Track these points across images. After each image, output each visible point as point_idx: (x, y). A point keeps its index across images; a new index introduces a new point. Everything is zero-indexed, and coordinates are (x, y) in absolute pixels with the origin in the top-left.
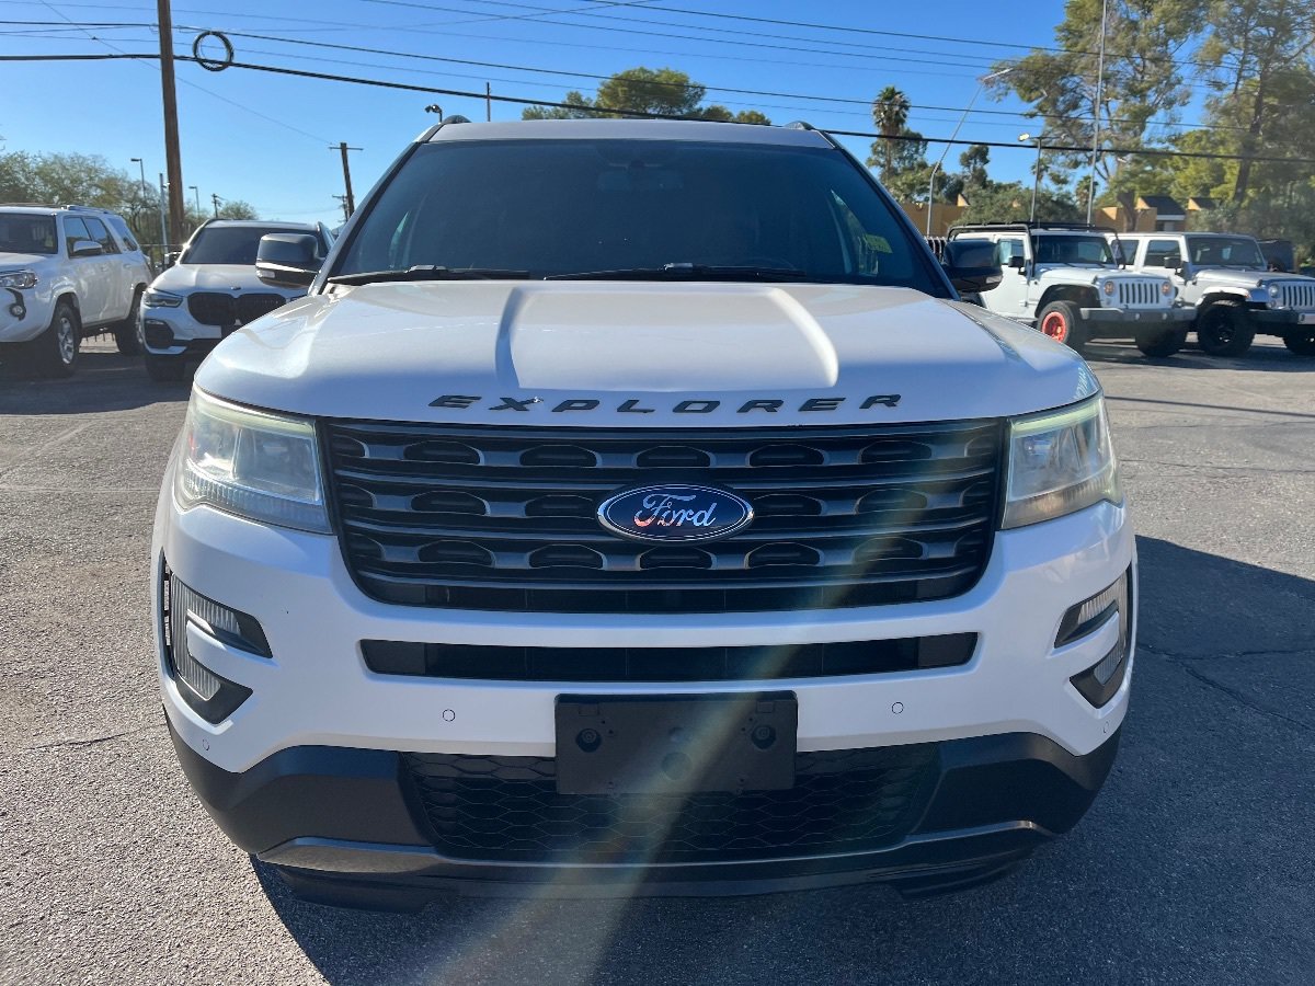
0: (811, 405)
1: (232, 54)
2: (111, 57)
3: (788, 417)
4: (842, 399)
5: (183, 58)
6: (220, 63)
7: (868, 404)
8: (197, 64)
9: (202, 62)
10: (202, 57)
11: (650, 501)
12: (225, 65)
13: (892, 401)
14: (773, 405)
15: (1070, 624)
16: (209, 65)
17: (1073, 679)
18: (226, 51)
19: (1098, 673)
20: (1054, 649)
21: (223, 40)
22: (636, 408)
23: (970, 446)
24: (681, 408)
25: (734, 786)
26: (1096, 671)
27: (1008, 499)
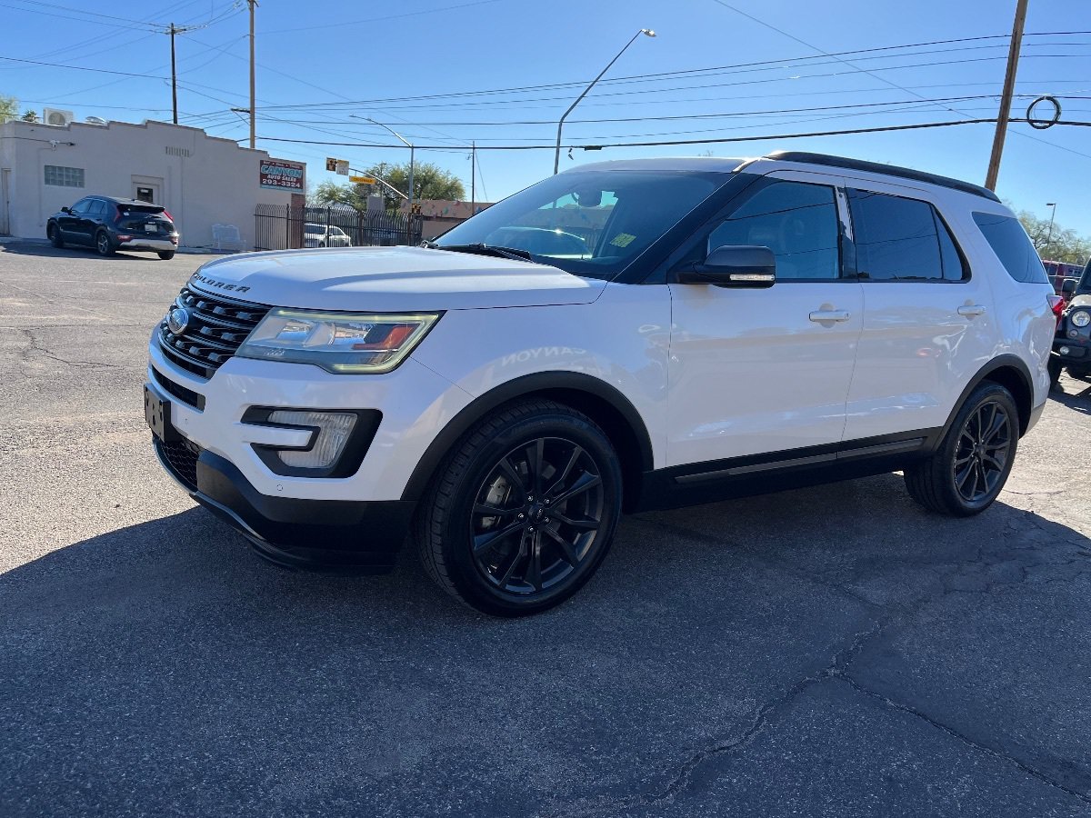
5: (1016, 120)
6: (1046, 122)
7: (240, 289)
10: (1033, 118)
15: (258, 415)
16: (1038, 124)
17: (253, 445)
18: (1055, 112)
19: (283, 455)
20: (239, 422)
21: (1055, 102)
22: (204, 280)
23: (251, 315)
24: (208, 282)
25: (159, 435)
26: (281, 454)
27: (248, 343)
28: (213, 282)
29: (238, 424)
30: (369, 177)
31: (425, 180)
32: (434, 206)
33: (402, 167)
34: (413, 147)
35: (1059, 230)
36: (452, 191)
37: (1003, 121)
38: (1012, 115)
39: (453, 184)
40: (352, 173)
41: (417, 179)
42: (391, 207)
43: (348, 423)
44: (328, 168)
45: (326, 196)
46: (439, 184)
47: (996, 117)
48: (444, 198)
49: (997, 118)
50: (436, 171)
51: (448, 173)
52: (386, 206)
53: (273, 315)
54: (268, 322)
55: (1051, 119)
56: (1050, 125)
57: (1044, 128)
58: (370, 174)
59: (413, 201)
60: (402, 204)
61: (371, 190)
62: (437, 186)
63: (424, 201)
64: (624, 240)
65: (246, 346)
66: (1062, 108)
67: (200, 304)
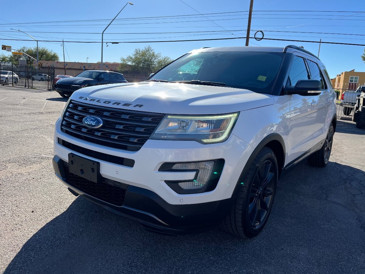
0: (125, 105)
1: (263, 36)
3: (120, 106)
4: (132, 104)
5: (252, 38)
6: (260, 38)
7: (135, 106)
8: (255, 39)
9: (256, 38)
10: (256, 37)
11: (89, 119)
12: (262, 39)
13: (141, 106)
14: (118, 104)
15: (166, 167)
17: (166, 181)
18: (262, 35)
19: (181, 185)
20: (158, 171)
21: (262, 33)
22: (99, 101)
23: (152, 119)
24: (105, 102)
25: (89, 179)
26: (180, 184)
27: (156, 132)
28: (109, 102)
29: (158, 172)
30: (20, 52)
31: (42, 53)
32: (47, 63)
33: (32, 49)
34: (37, 41)
36: (54, 57)
37: (248, 38)
38: (250, 36)
39: (54, 55)
40: (13, 51)
41: (39, 53)
42: (29, 64)
44: (2, 49)
45: (1, 60)
46: (48, 55)
47: (246, 37)
48: (51, 60)
50: (47, 50)
51: (52, 51)
52: (27, 63)
53: (166, 118)
54: (164, 122)
57: (260, 40)
58: (20, 51)
59: (39, 61)
60: (34, 62)
61: (20, 57)
62: (48, 56)
63: (43, 61)
64: (262, 78)
65: (156, 134)
66: (264, 34)
67: (105, 114)
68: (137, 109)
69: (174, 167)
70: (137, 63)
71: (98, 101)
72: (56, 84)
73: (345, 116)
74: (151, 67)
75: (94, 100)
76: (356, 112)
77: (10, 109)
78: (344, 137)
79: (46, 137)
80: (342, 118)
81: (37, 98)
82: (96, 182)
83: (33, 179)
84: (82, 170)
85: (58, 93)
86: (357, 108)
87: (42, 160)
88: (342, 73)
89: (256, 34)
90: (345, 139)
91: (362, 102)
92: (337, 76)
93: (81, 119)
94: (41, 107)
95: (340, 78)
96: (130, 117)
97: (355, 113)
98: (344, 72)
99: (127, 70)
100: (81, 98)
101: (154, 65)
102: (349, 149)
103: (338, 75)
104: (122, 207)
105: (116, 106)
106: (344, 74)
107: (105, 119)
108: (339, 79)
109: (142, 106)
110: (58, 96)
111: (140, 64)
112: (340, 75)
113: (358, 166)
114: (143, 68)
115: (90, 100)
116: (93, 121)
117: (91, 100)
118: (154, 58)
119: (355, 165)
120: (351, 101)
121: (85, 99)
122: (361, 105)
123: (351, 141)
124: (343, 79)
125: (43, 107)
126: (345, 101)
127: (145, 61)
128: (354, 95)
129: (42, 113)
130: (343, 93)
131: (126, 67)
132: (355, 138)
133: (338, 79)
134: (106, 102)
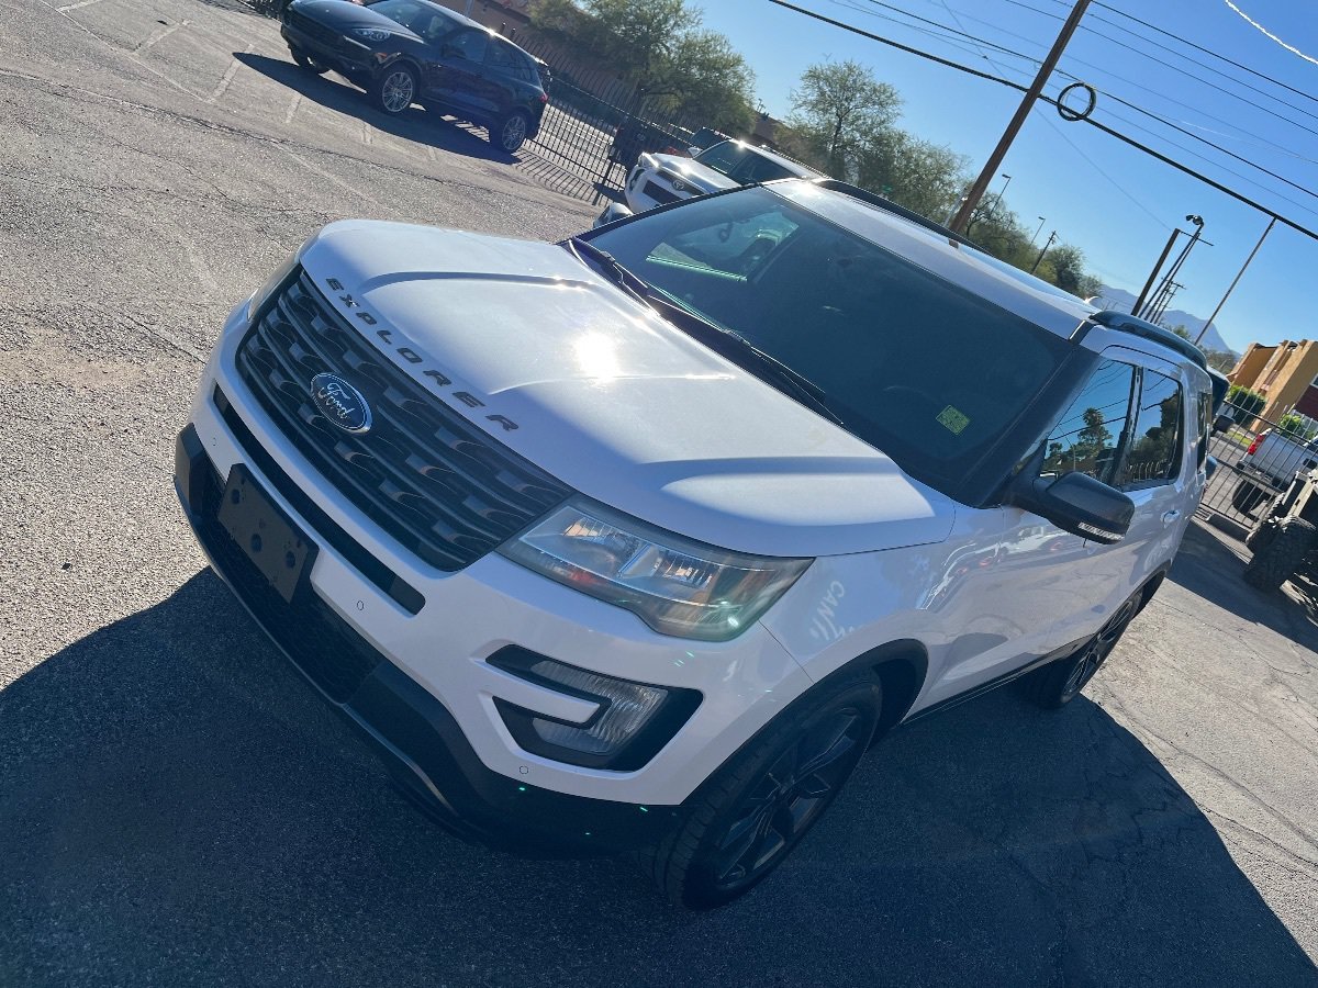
0: (461, 396)
1: (1090, 109)
2: (990, 77)
3: (444, 394)
4: (483, 405)
5: (1047, 99)
6: (1075, 114)
7: (492, 418)
8: (1055, 108)
9: (1060, 107)
10: (1064, 104)
11: (333, 386)
12: (1079, 117)
13: (509, 426)
14: (443, 381)
15: (514, 659)
16: (1066, 113)
17: (497, 700)
18: (1087, 105)
19: (541, 727)
20: (484, 661)
21: (1093, 96)
22: (387, 337)
23: (527, 488)
24: (402, 351)
25: (270, 577)
26: (537, 722)
27: (522, 539)
28: (417, 360)
29: (481, 663)
35: (1004, 208)
37: (1033, 94)
38: (1044, 91)
43: (652, 699)
49: (1028, 87)
55: (1081, 111)
56: (1076, 119)
57: (1070, 119)
64: (954, 420)
65: (522, 543)
66: (1097, 104)
67: (391, 395)
68: (495, 430)
69: (538, 669)
70: (606, 17)
71: (382, 334)
72: (290, 9)
73: (1232, 512)
74: (654, 51)
75: (372, 322)
76: (1270, 521)
77: (99, 59)
78: (1181, 606)
79: (191, 247)
80: (1217, 521)
81: (208, 35)
82: (288, 598)
83: (103, 424)
84: (256, 537)
85: (287, 44)
86: (1282, 510)
87: (152, 351)
88: (1304, 343)
89: (1067, 89)
90: (1180, 614)
91: (1304, 496)
92: (1284, 344)
93: (310, 367)
94: (210, 89)
95: (1290, 354)
96: (460, 447)
97: (1267, 522)
98: (1311, 341)
99: (562, 27)
100: (334, 284)
101: (667, 49)
102: (1171, 661)
103: (1286, 342)
104: (341, 705)
105: (430, 384)
106: (1307, 348)
107: (384, 414)
108: (1285, 358)
109: (515, 427)
110: (283, 53)
111: (618, 25)
112: (1293, 346)
113: (1163, 745)
114: (621, 43)
115: (359, 315)
116: (345, 403)
117: (362, 315)
118: (672, 22)
119: (1154, 738)
120: (1274, 471)
121: (343, 299)
122: (1296, 510)
123: (1196, 632)
124: (1297, 364)
125: (218, 93)
126: (1257, 462)
127: (641, 19)
128: (1297, 454)
129: (205, 124)
130: (1264, 433)
131: (564, 16)
132: (1216, 624)
133: (1281, 355)
134: (407, 350)
